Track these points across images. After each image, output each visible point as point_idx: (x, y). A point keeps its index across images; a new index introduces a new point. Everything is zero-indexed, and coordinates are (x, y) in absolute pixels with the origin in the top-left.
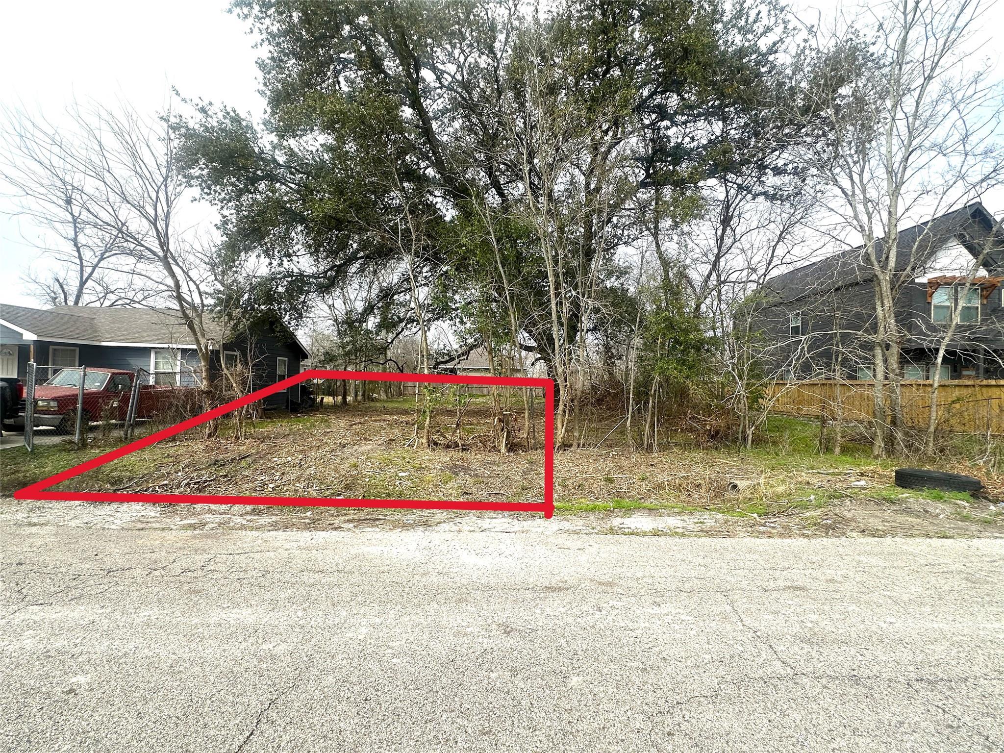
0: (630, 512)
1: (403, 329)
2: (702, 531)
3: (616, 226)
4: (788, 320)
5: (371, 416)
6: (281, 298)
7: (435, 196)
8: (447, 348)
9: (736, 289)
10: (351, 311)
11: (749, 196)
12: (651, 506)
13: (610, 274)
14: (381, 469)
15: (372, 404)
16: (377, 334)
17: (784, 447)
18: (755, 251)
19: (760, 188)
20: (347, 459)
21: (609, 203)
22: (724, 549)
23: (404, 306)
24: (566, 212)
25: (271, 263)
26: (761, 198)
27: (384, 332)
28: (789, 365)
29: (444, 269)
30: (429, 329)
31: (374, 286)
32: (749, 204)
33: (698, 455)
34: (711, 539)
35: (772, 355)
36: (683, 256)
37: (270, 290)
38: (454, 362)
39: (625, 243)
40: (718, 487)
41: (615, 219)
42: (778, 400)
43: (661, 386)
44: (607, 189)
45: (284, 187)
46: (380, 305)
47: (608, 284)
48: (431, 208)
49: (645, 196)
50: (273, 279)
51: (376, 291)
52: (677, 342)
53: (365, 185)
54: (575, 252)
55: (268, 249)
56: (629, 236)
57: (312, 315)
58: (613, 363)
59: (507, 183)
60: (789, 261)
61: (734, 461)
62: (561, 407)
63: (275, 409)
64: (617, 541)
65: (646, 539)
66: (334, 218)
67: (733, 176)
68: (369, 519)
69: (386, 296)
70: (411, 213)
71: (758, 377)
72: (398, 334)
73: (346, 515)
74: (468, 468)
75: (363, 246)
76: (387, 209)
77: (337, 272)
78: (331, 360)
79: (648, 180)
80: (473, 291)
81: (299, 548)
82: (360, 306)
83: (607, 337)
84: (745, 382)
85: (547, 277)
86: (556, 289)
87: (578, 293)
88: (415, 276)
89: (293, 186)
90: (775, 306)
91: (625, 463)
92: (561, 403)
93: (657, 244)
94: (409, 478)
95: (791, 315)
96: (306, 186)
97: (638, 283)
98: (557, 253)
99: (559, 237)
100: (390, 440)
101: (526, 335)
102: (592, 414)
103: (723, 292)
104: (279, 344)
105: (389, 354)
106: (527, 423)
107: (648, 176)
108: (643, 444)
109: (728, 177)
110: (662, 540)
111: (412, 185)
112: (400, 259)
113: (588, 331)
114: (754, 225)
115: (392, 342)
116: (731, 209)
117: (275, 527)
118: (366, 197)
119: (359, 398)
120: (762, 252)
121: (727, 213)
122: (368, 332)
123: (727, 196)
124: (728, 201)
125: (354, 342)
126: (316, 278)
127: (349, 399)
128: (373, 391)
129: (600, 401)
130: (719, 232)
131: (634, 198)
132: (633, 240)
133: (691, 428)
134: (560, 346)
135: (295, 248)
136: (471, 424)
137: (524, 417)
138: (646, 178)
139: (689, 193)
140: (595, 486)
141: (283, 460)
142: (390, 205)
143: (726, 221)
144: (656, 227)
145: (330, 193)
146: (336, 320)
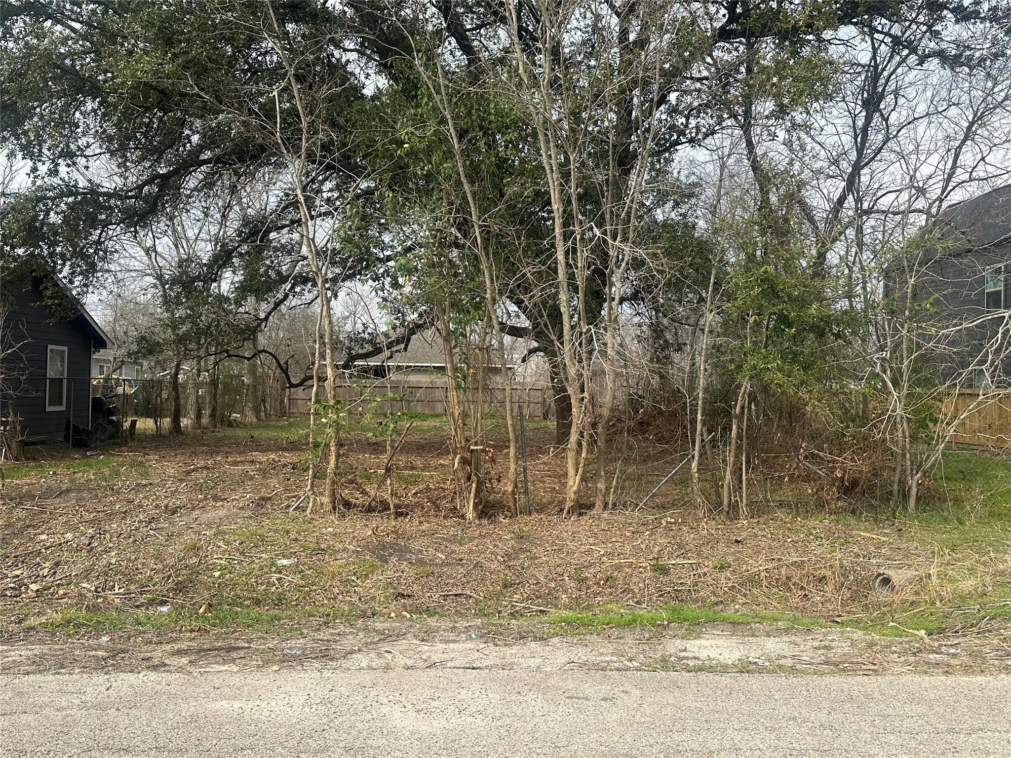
0: (697, 629)
1: (286, 297)
2: (827, 663)
3: (674, 111)
4: (982, 281)
5: (227, 454)
6: (56, 234)
7: (345, 50)
8: (369, 330)
9: (890, 225)
10: (189, 260)
11: (913, 58)
12: (737, 617)
13: (662, 198)
14: (242, 554)
15: (229, 432)
16: (238, 304)
17: (974, 508)
18: (923, 158)
19: (932, 45)
20: (180, 535)
21: (662, 69)
22: (866, 695)
23: (289, 253)
24: (584, 83)
25: (34, 170)
26: (934, 63)
27: (251, 300)
28: (982, 362)
29: (364, 185)
30: (336, 296)
31: (231, 215)
32: (915, 72)
33: (820, 523)
34: (842, 679)
35: (953, 343)
36: (797, 165)
37: (35, 218)
38: (381, 356)
39: (691, 141)
40: (858, 583)
41: (673, 97)
42: (963, 424)
43: (752, 398)
44: (659, 42)
45: (59, 27)
46: (244, 248)
47: (659, 215)
48: (337, 71)
49: (727, 57)
50: (39, 200)
51: (236, 225)
52: (783, 319)
53: (215, 27)
54: (600, 157)
55: (29, 142)
56: (697, 128)
57: (112, 267)
58: (667, 357)
59: (479, 27)
60: (982, 175)
61: (886, 535)
62: (574, 438)
63: (42, 443)
64: (674, 682)
65: (725, 680)
66: (155, 89)
67: (884, 21)
68: (219, 649)
69: (254, 233)
70: (299, 78)
71: (927, 383)
72: (277, 305)
73: (174, 641)
74: (407, 550)
75: (210, 139)
76: (256, 71)
77: (161, 188)
78: (150, 352)
79: (734, 26)
80: (415, 227)
81: (84, 705)
82: (205, 251)
83: (657, 311)
84: (905, 392)
85: (549, 203)
86: (566, 224)
87: (605, 233)
88: (307, 199)
89: (77, 26)
90: (958, 255)
91: (689, 537)
92: (574, 429)
93: (749, 143)
94: (296, 570)
95: (987, 272)
96: (103, 28)
97: (714, 213)
98: (567, 159)
99: (572, 130)
100: (263, 499)
101: (513, 308)
102: (631, 448)
103: (867, 230)
104: (52, 321)
105: (262, 340)
106: (513, 466)
107: (733, 17)
108: (721, 504)
109: (875, 23)
110: (754, 682)
111: (304, 29)
112: (280, 166)
113: (622, 300)
114: (922, 109)
115: (266, 319)
116: (882, 81)
117: (39, 665)
118: (217, 48)
119: (205, 421)
120: (934, 159)
121: (875, 87)
122: (221, 299)
123: (874, 57)
124: (876, 66)
125: (193, 318)
126: (121, 198)
127: (185, 422)
128: (232, 408)
129: (643, 426)
130: (860, 123)
131: (709, 60)
132: (706, 136)
133: (808, 476)
134: (573, 328)
135: (82, 142)
136: (413, 468)
137: (508, 454)
138: (729, 22)
139: (806, 51)
140: (634, 579)
141: (56, 539)
142: (260, 64)
143: (872, 104)
144: (747, 114)
145: (146, 40)
146: (160, 277)
